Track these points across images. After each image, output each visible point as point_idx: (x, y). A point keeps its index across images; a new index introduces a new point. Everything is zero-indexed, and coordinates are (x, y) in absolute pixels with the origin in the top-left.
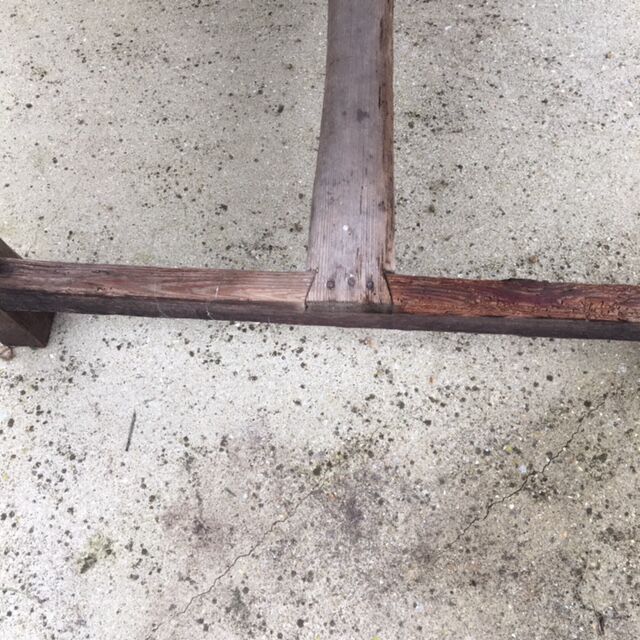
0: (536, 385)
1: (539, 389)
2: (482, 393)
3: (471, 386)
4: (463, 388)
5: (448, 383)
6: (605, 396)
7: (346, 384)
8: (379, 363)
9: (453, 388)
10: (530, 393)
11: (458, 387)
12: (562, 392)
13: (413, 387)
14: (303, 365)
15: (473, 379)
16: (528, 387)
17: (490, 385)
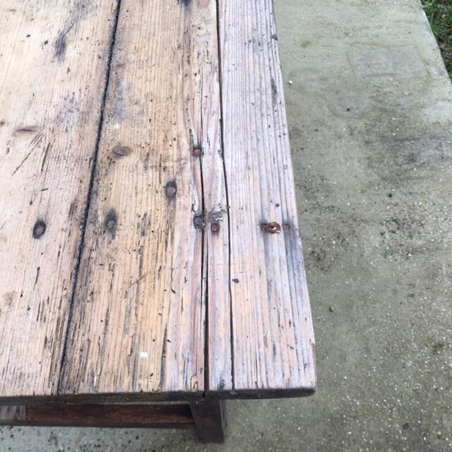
0: (130, 442)
1: (131, 444)
2: (102, 448)
3: (97, 444)
4: (92, 446)
5: (85, 443)
6: (163, 447)
7: (32, 446)
8: (52, 433)
9: (88, 446)
10: (126, 447)
11: (90, 445)
12: (142, 446)
13: (67, 447)
14: (12, 436)
15: (99, 440)
16: (126, 443)
17: (106, 443)
